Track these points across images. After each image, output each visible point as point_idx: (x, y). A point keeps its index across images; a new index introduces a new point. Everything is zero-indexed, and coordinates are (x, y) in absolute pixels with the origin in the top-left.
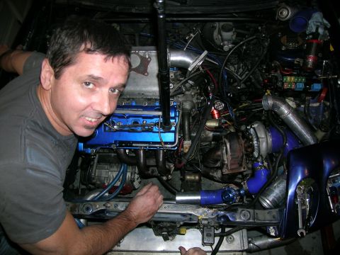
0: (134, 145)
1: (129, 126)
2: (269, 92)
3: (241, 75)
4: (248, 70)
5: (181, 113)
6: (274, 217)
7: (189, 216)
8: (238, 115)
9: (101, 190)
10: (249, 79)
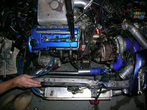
0: (57, 49)
1: (54, 39)
2: (125, 20)
3: (110, 11)
4: (114, 8)
5: (80, 32)
6: (126, 84)
7: (85, 84)
8: (109, 31)
9: (43, 68)
10: (115, 13)
